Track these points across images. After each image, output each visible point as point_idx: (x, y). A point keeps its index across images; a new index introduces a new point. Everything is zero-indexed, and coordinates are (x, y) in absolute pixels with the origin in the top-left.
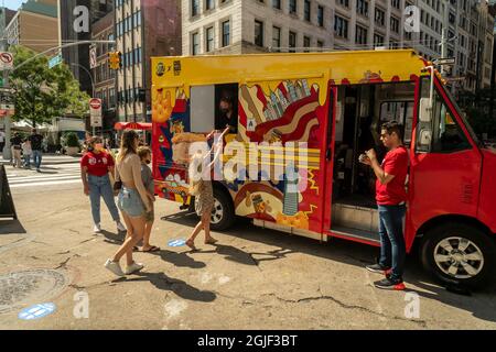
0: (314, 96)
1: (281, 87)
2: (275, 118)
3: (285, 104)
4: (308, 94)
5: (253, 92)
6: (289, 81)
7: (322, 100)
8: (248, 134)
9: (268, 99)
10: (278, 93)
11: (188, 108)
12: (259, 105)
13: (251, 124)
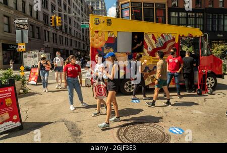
0: (174, 39)
1: (162, 35)
2: (160, 46)
3: (164, 42)
4: (172, 39)
5: (151, 36)
6: (165, 34)
7: (177, 41)
8: (148, 52)
9: (157, 39)
10: (161, 38)
11: (116, 41)
12: (153, 42)
13: (150, 49)
